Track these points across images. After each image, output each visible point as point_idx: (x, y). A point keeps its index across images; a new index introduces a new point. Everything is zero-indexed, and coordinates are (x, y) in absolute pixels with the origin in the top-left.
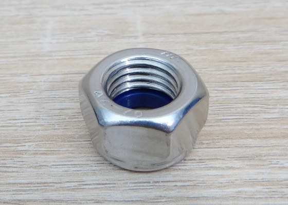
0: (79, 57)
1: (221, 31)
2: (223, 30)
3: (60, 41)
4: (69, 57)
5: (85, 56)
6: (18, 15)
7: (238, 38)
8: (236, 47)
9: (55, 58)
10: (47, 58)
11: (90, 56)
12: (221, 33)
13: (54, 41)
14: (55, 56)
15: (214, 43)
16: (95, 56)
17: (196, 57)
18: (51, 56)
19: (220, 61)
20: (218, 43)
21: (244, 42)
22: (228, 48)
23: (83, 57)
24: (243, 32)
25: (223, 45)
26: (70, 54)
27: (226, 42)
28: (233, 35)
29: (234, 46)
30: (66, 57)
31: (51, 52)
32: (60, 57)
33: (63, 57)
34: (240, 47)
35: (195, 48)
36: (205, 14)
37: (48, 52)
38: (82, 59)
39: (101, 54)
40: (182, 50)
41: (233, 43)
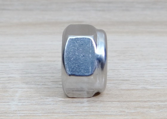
1: (146, 100)
2: (147, 100)
3: (24, 103)
4: (29, 115)
5: (42, 114)
7: (159, 105)
8: (158, 111)
9: (18, 115)
10: (12, 115)
13: (20, 104)
15: (141, 108)
16: (49, 114)
17: (127, 117)
18: (15, 114)
20: (144, 108)
21: (164, 108)
22: (151, 111)
23: (40, 114)
24: (162, 101)
26: (31, 113)
27: (150, 107)
28: (154, 103)
29: (156, 110)
30: (27, 115)
31: (16, 111)
32: (23, 115)
33: (25, 115)
34: (161, 111)
35: (127, 110)
36: (133, 90)
37: (14, 111)
38: (40, 116)
39: (55, 113)
40: (116, 112)
41: (155, 108)
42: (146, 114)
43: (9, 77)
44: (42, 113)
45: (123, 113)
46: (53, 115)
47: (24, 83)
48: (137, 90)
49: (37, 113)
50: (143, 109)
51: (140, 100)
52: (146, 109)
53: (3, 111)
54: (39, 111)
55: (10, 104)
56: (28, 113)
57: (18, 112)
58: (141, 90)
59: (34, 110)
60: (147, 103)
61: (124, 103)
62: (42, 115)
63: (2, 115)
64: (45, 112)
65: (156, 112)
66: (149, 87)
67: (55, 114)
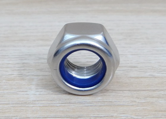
0: (56, 105)
1: (154, 89)
2: (156, 89)
3: (41, 93)
4: (48, 105)
6: (13, 74)
9: (38, 105)
10: (32, 105)
11: (63, 105)
12: (154, 91)
13: (38, 93)
14: (38, 104)
15: (150, 98)
16: (66, 105)
17: (138, 107)
18: (34, 104)
19: (156, 111)
20: (153, 97)
22: (160, 101)
23: (58, 105)
25: (157, 99)
26: (49, 103)
27: (159, 97)
29: (165, 100)
30: (46, 105)
31: (35, 101)
32: (42, 105)
33: (44, 105)
35: (138, 100)
36: (142, 78)
37: (33, 101)
38: (57, 106)
39: (71, 103)
40: (128, 102)
41: (163, 98)
42: (155, 104)
43: (23, 63)
44: (59, 103)
45: (134, 103)
46: (70, 106)
47: (38, 70)
48: (145, 78)
49: (55, 103)
50: (153, 99)
51: (149, 89)
52: (155, 99)
53: (23, 101)
54: (56, 101)
55: (28, 93)
56: (46, 103)
57: (37, 103)
58: (149, 78)
59: (52, 100)
60: (155, 93)
61: (134, 92)
62: (60, 106)
63: (23, 105)
64: (63, 103)
65: (165, 102)
66: (156, 74)
67: (72, 105)
